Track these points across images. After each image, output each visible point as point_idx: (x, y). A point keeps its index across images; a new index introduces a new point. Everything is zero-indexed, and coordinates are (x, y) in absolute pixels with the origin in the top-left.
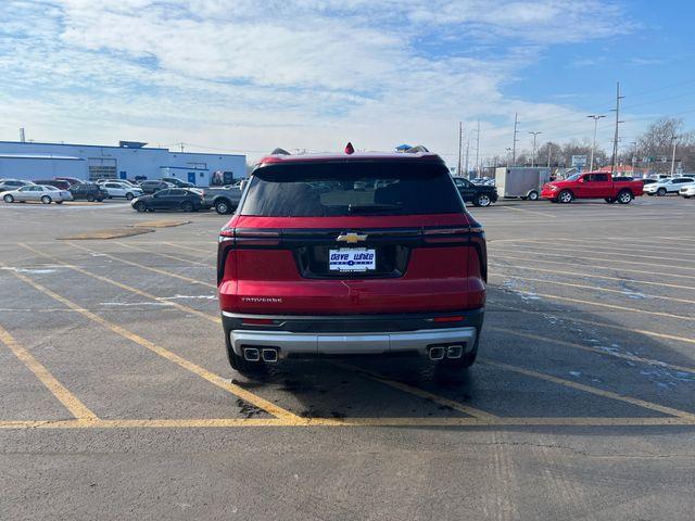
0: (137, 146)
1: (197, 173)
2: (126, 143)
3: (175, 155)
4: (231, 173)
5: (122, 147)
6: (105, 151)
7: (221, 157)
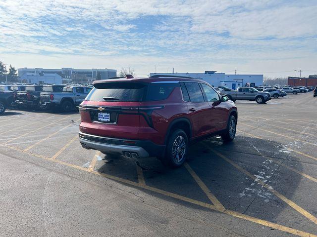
0: (212, 73)
1: (237, 84)
2: (207, 72)
3: (228, 76)
4: (254, 84)
5: (206, 73)
6: (199, 76)
7: (250, 76)
